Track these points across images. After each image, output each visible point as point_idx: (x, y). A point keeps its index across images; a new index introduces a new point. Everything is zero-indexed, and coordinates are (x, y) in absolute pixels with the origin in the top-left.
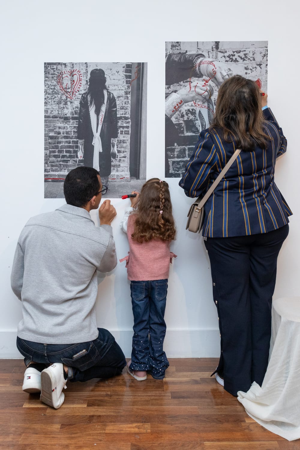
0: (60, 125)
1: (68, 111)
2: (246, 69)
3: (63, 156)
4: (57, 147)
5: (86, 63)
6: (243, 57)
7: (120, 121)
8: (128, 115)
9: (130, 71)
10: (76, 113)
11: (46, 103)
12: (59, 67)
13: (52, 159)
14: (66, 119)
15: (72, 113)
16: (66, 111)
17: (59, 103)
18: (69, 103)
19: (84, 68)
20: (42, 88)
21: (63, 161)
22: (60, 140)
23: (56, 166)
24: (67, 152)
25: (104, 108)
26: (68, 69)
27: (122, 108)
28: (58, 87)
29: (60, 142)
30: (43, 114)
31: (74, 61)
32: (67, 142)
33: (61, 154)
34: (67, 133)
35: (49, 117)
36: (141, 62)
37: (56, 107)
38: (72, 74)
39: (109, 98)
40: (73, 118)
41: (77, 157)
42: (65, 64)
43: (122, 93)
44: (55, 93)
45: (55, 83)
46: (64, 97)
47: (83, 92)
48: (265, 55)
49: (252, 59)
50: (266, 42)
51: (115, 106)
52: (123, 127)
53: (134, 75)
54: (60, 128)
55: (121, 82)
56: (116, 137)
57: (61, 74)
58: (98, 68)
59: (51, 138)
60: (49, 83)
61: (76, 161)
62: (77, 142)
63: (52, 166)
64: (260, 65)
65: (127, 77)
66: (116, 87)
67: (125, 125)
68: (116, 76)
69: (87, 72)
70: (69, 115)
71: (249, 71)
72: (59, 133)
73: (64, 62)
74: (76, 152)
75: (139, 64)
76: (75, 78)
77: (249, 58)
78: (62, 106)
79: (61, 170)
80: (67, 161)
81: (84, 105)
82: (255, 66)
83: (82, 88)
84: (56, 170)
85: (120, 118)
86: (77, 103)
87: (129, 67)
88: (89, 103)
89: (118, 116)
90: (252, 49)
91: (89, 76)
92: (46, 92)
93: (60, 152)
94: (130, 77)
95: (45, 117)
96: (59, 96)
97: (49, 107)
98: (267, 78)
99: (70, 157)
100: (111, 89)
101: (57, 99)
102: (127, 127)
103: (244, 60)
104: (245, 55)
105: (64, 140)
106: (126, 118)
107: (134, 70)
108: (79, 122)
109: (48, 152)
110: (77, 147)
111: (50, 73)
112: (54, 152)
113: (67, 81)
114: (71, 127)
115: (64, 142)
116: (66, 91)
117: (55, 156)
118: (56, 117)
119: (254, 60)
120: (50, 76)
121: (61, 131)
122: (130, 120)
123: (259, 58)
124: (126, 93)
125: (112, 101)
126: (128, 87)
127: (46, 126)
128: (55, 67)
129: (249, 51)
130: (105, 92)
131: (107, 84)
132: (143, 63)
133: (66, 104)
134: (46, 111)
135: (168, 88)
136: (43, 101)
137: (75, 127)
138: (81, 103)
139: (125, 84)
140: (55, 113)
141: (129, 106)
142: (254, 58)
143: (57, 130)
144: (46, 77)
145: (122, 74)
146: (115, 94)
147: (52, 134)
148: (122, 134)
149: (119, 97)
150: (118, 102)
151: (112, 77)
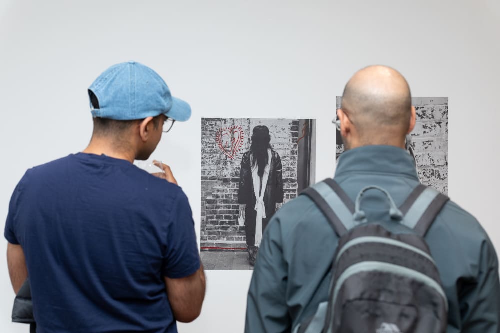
0: (218, 187)
1: (228, 173)
2: (425, 127)
3: (222, 223)
4: (215, 212)
5: (248, 119)
6: (421, 115)
7: (286, 184)
8: (295, 178)
9: (297, 129)
10: (237, 175)
11: (203, 163)
12: (219, 123)
13: (210, 225)
14: (226, 181)
15: (232, 175)
16: (225, 172)
17: (218, 163)
18: (229, 163)
19: (246, 124)
20: (199, 146)
21: (223, 228)
22: (218, 204)
23: (214, 233)
24: (226, 217)
25: (268, 169)
26: (229, 125)
27: (288, 169)
28: (217, 146)
29: (219, 207)
30: (200, 175)
31: (235, 117)
32: (226, 206)
33: (220, 220)
34: (227, 196)
35: (206, 178)
36: (310, 118)
37: (214, 167)
38: (233, 131)
39: (273, 158)
40: (234, 180)
41: (238, 223)
42: (225, 120)
43: (289, 152)
44: (213, 151)
45: (214, 141)
46: (224, 157)
47: (245, 151)
48: (445, 113)
49: (431, 116)
50: (447, 99)
51: (281, 167)
52: (289, 191)
53: (301, 133)
54: (218, 191)
55: (287, 141)
56: (282, 201)
57: (221, 130)
58: (262, 125)
59: (209, 201)
60: (207, 141)
61: (236, 228)
62: (238, 207)
63: (210, 233)
64: (440, 123)
65: (293, 135)
66: (282, 146)
67: (291, 188)
68: (282, 134)
69: (250, 129)
70: (229, 177)
71: (427, 130)
72: (218, 197)
73: (224, 117)
74: (237, 218)
75: (307, 121)
76: (236, 135)
77: (428, 115)
78: (221, 166)
79: (219, 238)
80: (226, 228)
81: (246, 165)
82: (434, 124)
83: (243, 147)
84: (214, 238)
85: (286, 180)
86: (238, 164)
87: (295, 124)
88: (252, 163)
89: (284, 178)
90: (431, 106)
91: (252, 133)
92: (203, 150)
93: (218, 217)
94: (297, 135)
95: (202, 178)
96: (218, 155)
97: (206, 167)
98: (447, 137)
99: (230, 223)
100: (275, 148)
101: (215, 159)
102: (294, 191)
103: (422, 118)
104: (423, 112)
105: (223, 204)
106: (292, 181)
107: (302, 127)
108: (241, 184)
109: (205, 218)
110: (238, 212)
111: (209, 130)
112: (212, 217)
113: (227, 139)
114: (231, 190)
115: (223, 207)
116: (225, 149)
117: (213, 223)
118: (215, 179)
119: (433, 117)
120: (209, 133)
121: (220, 194)
122: (296, 183)
123: (438, 116)
124: (293, 153)
125: (277, 162)
126: (295, 146)
127: (203, 188)
128: (214, 123)
129: (428, 108)
130: (270, 152)
131: (271, 142)
132: (312, 120)
133: (226, 164)
134: (203, 172)
135: (339, 148)
136: (200, 161)
137: (235, 190)
138: (242, 163)
139: (291, 142)
140: (214, 174)
141: (296, 167)
142: (433, 115)
143: (216, 193)
144: (203, 134)
145: (289, 131)
146: (281, 154)
147: (209, 198)
148: (288, 197)
149: (285, 157)
150: (283, 163)
151: (278, 135)
